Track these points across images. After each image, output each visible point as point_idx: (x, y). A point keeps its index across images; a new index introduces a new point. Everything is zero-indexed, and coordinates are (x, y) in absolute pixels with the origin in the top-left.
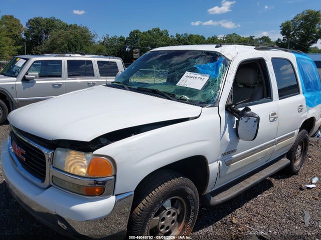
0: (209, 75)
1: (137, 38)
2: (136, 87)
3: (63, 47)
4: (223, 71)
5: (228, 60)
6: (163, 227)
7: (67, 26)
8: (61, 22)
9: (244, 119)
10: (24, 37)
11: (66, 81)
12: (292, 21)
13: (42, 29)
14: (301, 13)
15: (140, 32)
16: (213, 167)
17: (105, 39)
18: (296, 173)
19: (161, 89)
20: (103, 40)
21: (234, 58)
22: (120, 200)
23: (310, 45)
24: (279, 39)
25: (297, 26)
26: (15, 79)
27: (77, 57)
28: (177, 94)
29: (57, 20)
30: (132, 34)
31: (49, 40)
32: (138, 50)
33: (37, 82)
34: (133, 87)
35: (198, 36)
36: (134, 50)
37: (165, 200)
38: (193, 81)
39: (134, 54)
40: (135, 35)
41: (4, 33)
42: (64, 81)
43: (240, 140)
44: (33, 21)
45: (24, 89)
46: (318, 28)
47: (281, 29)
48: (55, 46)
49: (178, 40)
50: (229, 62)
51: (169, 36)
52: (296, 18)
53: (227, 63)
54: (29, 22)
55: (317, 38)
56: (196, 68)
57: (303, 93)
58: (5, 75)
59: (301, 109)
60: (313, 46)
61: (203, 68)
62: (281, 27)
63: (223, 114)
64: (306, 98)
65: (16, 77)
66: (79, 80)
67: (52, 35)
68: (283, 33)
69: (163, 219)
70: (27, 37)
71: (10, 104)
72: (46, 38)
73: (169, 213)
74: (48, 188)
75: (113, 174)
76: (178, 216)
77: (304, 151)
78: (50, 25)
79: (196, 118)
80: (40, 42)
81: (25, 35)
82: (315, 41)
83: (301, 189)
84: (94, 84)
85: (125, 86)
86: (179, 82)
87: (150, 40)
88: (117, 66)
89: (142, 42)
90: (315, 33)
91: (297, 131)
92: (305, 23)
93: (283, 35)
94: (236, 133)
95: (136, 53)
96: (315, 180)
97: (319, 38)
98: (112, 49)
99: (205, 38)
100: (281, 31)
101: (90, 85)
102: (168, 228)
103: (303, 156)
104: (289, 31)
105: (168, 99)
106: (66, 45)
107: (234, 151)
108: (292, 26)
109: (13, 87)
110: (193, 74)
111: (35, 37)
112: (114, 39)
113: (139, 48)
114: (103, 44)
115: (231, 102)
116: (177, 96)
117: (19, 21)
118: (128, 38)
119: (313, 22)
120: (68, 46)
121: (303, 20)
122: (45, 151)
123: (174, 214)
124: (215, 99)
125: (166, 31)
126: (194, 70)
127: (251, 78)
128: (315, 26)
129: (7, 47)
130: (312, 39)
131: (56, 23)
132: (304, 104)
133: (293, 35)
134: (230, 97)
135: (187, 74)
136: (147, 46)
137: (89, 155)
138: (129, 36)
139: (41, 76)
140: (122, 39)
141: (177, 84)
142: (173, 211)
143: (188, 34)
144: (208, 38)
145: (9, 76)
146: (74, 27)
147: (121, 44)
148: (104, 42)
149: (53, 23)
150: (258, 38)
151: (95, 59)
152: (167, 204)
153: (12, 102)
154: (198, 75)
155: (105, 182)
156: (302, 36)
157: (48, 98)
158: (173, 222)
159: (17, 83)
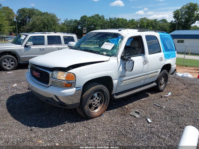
0: (114, 44)
1: (85, 20)
2: (83, 49)
3: (40, 26)
4: (121, 42)
5: (123, 37)
6: (94, 104)
7: (42, 14)
8: (38, 11)
9: (128, 62)
10: (15, 20)
11: (47, 47)
12: (180, 9)
13: (26, 15)
14: (186, 5)
15: (87, 17)
16: (115, 82)
17: (65, 21)
18: (162, 91)
19: (94, 50)
20: (64, 22)
21: (126, 36)
22: (77, 90)
23: (191, 24)
24: (172, 21)
25: (183, 13)
26: (21, 46)
27: (52, 34)
28: (101, 52)
29: (36, 10)
30: (82, 18)
31: (31, 22)
32: (85, 28)
33: (32, 47)
34: (82, 49)
35: (123, 19)
36: (83, 28)
37: (94, 93)
38: (108, 46)
39: (83, 31)
40: (84, 18)
41: (5, 18)
42: (46, 47)
43: (127, 71)
44: (21, 10)
45: (25, 52)
46: (196, 14)
47: (174, 15)
48: (35, 26)
49: (110, 22)
50: (123, 38)
51: (105, 19)
52: (183, 8)
53: (122, 38)
54: (19, 11)
55: (195, 20)
56: (109, 41)
57: (163, 52)
58: (15, 44)
59: (162, 59)
60: (193, 25)
61: (112, 41)
62: (173, 13)
63: (119, 60)
64: (164, 54)
65: (21, 45)
66: (54, 46)
67: (33, 19)
68: (175, 17)
69: (94, 101)
70: (17, 20)
71: (18, 59)
72: (29, 21)
73: (96, 99)
74: (50, 86)
75: (75, 80)
76: (101, 101)
77: (166, 80)
78: (32, 13)
79: (107, 61)
80: (26, 23)
81: (16, 19)
82: (194, 22)
83: (162, 97)
84: (61, 49)
85: (79, 49)
86: (102, 47)
87: (93, 22)
88: (74, 39)
89: (88, 23)
90: (194, 17)
91: (160, 70)
92: (188, 11)
93: (175, 18)
94: (124, 68)
95: (84, 30)
96: (170, 94)
97: (196, 20)
98: (70, 27)
99: (127, 20)
100: (174, 16)
101: (59, 49)
102: (96, 105)
103: (165, 83)
104: (179, 16)
105: (97, 54)
106: (42, 25)
107: (124, 76)
108: (180, 12)
109: (20, 50)
110: (108, 43)
111: (22, 20)
112: (71, 21)
113: (86, 27)
114: (64, 24)
115: (123, 55)
116: (101, 53)
117: (12, 10)
118: (80, 20)
119: (193, 10)
120: (43, 25)
121: (187, 9)
122: (48, 72)
123: (98, 100)
124: (116, 54)
125: (103, 16)
126: (108, 41)
127: (136, 45)
128: (194, 13)
129: (7, 27)
130: (192, 21)
131: (35, 11)
132: (163, 57)
133: (181, 18)
134: (123, 53)
135: (105, 43)
136: (92, 25)
137: (66, 73)
138: (80, 19)
139: (34, 44)
140: (76, 21)
141: (101, 48)
142: (98, 98)
143: (117, 18)
144: (129, 20)
145: (17, 44)
146: (47, 14)
147: (75, 24)
148: (64, 23)
149: (33, 11)
150: (159, 20)
151: (62, 35)
152: (96, 95)
153: (19, 58)
154: (110, 44)
155: (72, 83)
156: (186, 19)
157: (37, 56)
158: (98, 103)
159: (22, 48)
